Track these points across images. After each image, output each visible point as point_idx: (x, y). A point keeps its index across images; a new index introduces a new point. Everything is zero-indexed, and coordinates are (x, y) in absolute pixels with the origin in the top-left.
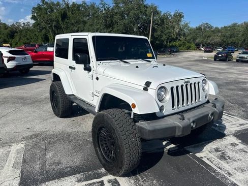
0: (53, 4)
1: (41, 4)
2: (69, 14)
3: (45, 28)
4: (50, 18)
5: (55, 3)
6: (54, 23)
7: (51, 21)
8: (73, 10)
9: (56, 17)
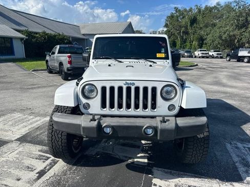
0: (185, 10)
1: (174, 12)
2: (199, 18)
3: (174, 34)
4: (180, 24)
5: (188, 9)
6: (183, 28)
7: (181, 27)
8: (204, 14)
9: (186, 22)
